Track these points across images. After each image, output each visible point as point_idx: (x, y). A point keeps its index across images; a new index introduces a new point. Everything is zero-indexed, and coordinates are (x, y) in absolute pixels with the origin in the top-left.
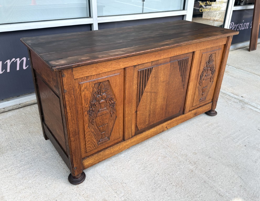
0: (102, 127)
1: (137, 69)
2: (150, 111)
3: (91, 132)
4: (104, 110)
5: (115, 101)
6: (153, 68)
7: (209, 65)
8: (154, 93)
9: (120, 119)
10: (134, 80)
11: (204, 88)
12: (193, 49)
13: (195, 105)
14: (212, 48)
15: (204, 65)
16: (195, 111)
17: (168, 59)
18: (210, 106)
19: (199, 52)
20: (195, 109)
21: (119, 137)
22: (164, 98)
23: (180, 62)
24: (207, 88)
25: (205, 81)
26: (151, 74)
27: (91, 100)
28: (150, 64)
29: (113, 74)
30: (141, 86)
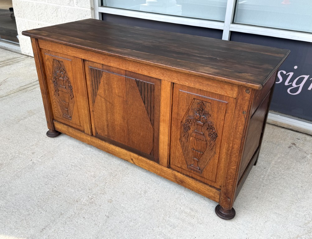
1: (87, 64)
2: (107, 121)
3: (57, 101)
4: (63, 88)
5: (71, 85)
6: (104, 72)
7: (199, 117)
8: (110, 103)
9: (79, 107)
10: (87, 75)
11: (194, 150)
12: (157, 75)
13: (179, 166)
14: (201, 91)
15: (185, 111)
16: (179, 175)
17: (122, 72)
18: (214, 194)
19: (170, 84)
20: (181, 173)
21: (80, 126)
22: (124, 118)
23: (140, 84)
24: (204, 156)
25: (195, 141)
26: (102, 78)
27: (54, 72)
28: (101, 67)
29: (66, 58)
30: (94, 86)
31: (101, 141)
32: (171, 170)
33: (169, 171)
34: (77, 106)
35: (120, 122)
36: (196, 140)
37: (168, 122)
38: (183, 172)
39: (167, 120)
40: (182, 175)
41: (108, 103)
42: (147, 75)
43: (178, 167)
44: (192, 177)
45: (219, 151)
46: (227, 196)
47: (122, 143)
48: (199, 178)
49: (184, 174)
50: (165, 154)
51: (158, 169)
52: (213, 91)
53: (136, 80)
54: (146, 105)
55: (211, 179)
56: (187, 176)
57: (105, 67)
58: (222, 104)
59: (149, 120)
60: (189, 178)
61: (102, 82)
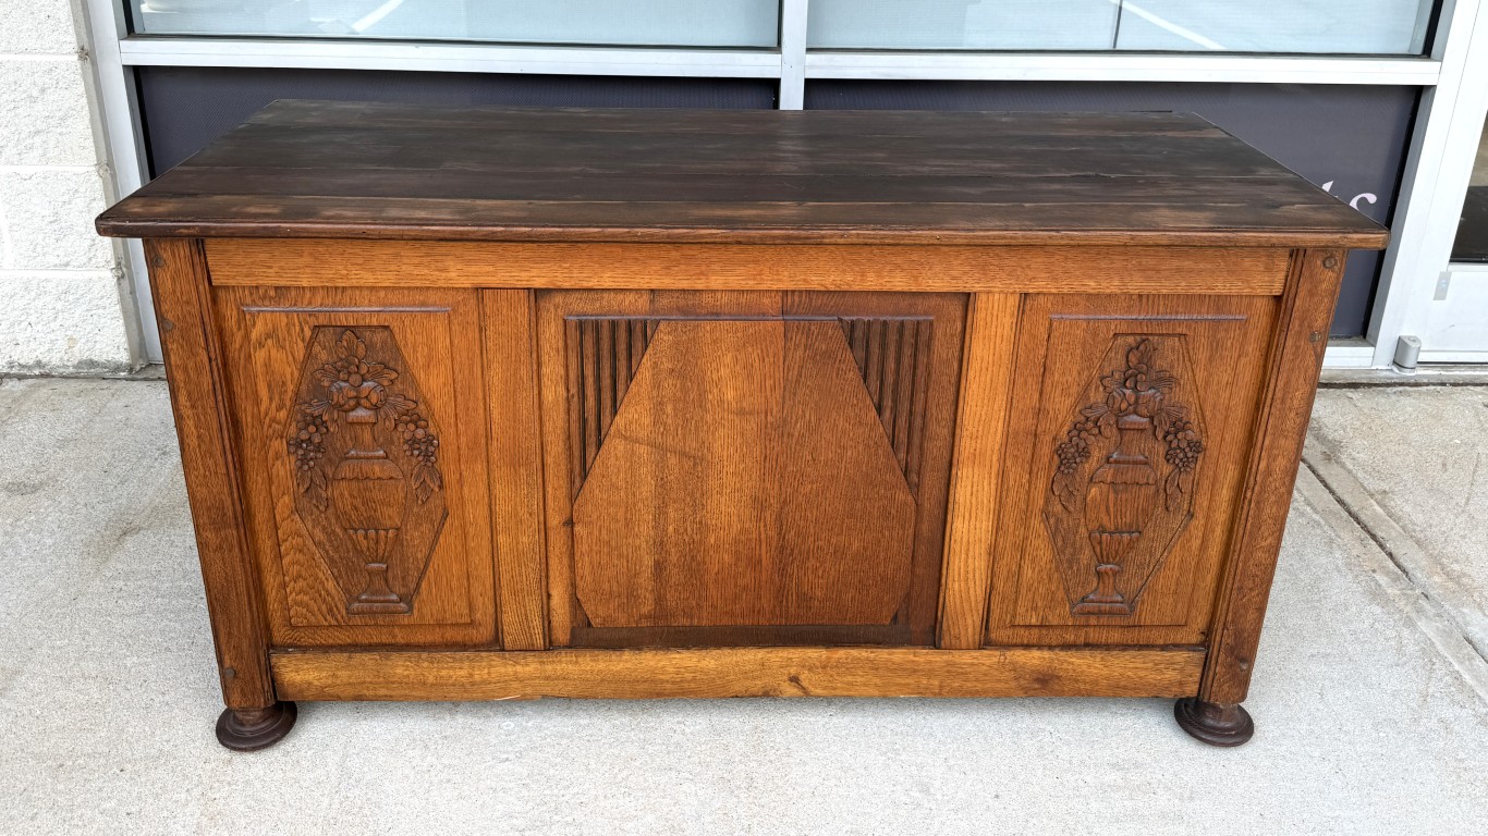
0: (366, 537)
1: (556, 307)
2: (660, 545)
3: (309, 543)
4: (371, 458)
5: (432, 430)
6: (662, 326)
7: (1132, 400)
8: (684, 454)
9: (471, 530)
10: (545, 358)
11: (1104, 536)
12: (954, 278)
13: (1034, 621)
14: (1144, 300)
15: (1074, 390)
16: (1035, 658)
17: (766, 301)
18: (1182, 670)
19: (1013, 301)
20: (1040, 647)
21: (472, 623)
22: (759, 504)
23: (859, 333)
24: (1142, 545)
25: (1112, 496)
26: (649, 350)
27: (304, 394)
28: (643, 302)
29: (414, 305)
30: (591, 402)
31: (614, 656)
32: (997, 653)
33: (989, 658)
34: (463, 527)
35: (736, 527)
36: (1116, 492)
37: (995, 458)
38: (1046, 641)
39: (989, 453)
40: (1046, 654)
41: (672, 460)
42: (906, 289)
43: (1030, 626)
44: (1087, 646)
45: (1205, 504)
46: (1236, 657)
47: (740, 621)
48: (1115, 636)
49: (1051, 647)
50: (972, 592)
51: (930, 674)
52: (1197, 291)
53: (840, 320)
54: (887, 414)
55: (1168, 621)
56: (1066, 647)
57: (664, 302)
58: (1226, 331)
59: (899, 472)
60: (1079, 654)
61: (645, 373)
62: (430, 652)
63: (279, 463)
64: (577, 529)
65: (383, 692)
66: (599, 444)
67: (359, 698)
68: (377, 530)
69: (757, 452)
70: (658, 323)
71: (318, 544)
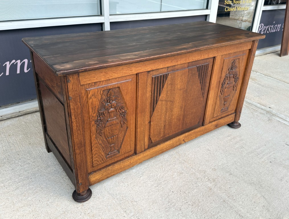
0: (111, 139)
1: (151, 75)
2: (165, 121)
4: (113, 120)
7: (232, 72)
8: (170, 101)
10: (148, 87)
11: (226, 97)
12: (213, 54)
14: (235, 53)
15: (225, 72)
16: (215, 123)
17: (186, 65)
18: (233, 117)
19: (221, 57)
20: (216, 120)
21: (130, 151)
22: (181, 108)
23: (199, 68)
24: (230, 97)
25: (228, 90)
26: (167, 80)
27: (99, 108)
28: (166, 70)
29: (124, 80)
30: (156, 94)
31: (156, 147)
32: (211, 123)
33: (210, 125)
35: (177, 113)
39: (214, 87)
43: (215, 117)
45: (238, 88)
48: (225, 115)
51: (202, 131)
53: (197, 66)
55: (232, 109)
56: (219, 119)
58: (244, 56)
59: (202, 94)
60: (221, 119)
61: (165, 86)
62: (122, 160)
63: (93, 127)
64: (151, 123)
65: (112, 174)
66: (157, 103)
67: (108, 178)
68: (113, 136)
69: (182, 97)
70: (168, 74)
71: (100, 144)
